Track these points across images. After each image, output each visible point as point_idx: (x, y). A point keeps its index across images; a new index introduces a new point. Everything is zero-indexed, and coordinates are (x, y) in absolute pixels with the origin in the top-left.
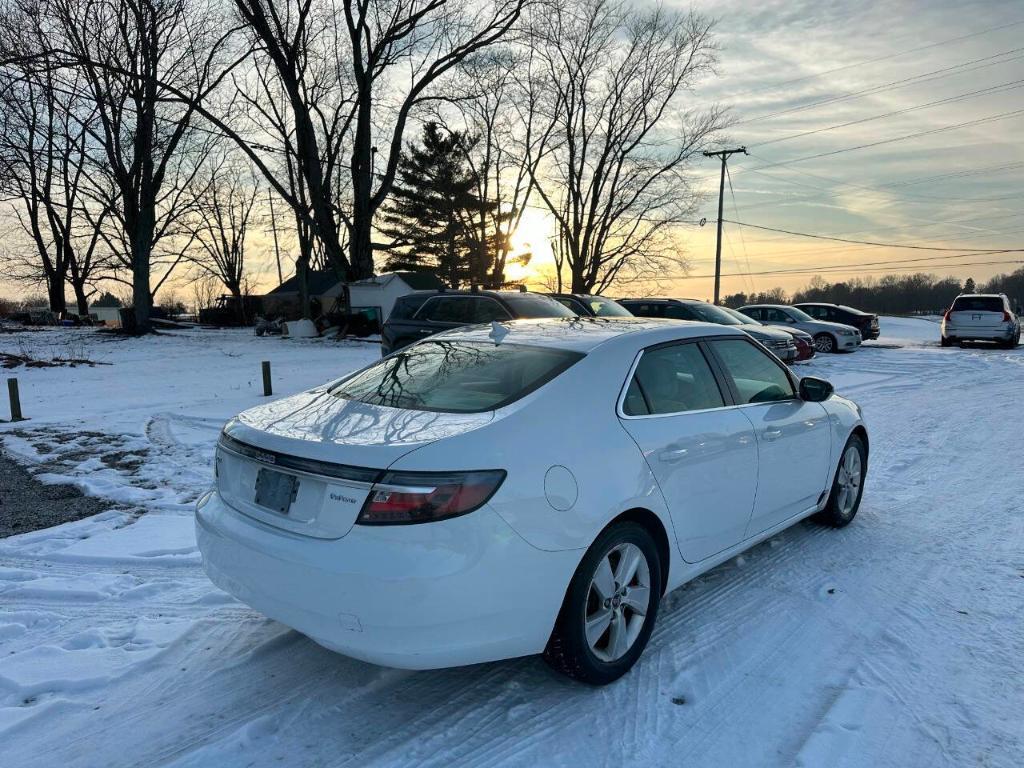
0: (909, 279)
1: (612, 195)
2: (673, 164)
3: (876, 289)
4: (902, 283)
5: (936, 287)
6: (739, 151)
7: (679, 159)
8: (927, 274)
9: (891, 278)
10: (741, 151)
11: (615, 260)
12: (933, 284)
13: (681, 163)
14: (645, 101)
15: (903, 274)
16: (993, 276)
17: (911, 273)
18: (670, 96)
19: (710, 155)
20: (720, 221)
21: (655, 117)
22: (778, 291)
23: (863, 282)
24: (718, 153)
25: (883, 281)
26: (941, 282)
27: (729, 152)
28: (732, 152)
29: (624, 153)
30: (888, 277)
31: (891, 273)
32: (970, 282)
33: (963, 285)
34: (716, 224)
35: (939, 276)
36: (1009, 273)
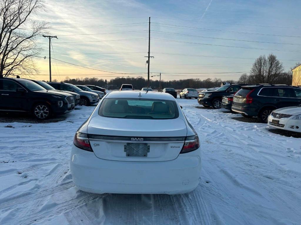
0: (92, 78)
1: (7, 45)
2: (30, 37)
3: (83, 81)
4: (90, 80)
5: (99, 81)
6: (55, 37)
7: (32, 36)
8: (96, 78)
9: (87, 78)
10: (56, 37)
11: (10, 67)
12: (98, 80)
13: (33, 37)
14: (19, 14)
15: (90, 77)
16: (111, 79)
17: (92, 77)
18: (29, 14)
19: (45, 36)
20: (50, 58)
21: (23, 20)
22: (56, 80)
23: (80, 79)
24: (48, 37)
25: (85, 79)
26: (99, 80)
27: (51, 37)
28: (52, 37)
29: (12, 30)
30: (86, 78)
31: (87, 77)
32: (106, 80)
33: (104, 81)
34: (49, 59)
35: (99, 78)
36: (114, 79)
